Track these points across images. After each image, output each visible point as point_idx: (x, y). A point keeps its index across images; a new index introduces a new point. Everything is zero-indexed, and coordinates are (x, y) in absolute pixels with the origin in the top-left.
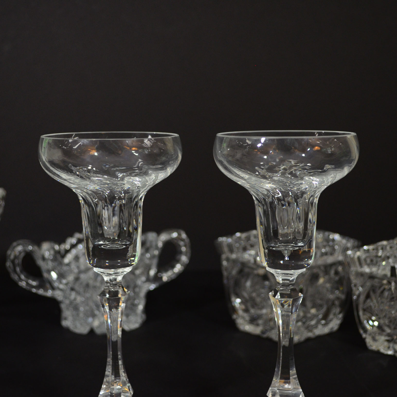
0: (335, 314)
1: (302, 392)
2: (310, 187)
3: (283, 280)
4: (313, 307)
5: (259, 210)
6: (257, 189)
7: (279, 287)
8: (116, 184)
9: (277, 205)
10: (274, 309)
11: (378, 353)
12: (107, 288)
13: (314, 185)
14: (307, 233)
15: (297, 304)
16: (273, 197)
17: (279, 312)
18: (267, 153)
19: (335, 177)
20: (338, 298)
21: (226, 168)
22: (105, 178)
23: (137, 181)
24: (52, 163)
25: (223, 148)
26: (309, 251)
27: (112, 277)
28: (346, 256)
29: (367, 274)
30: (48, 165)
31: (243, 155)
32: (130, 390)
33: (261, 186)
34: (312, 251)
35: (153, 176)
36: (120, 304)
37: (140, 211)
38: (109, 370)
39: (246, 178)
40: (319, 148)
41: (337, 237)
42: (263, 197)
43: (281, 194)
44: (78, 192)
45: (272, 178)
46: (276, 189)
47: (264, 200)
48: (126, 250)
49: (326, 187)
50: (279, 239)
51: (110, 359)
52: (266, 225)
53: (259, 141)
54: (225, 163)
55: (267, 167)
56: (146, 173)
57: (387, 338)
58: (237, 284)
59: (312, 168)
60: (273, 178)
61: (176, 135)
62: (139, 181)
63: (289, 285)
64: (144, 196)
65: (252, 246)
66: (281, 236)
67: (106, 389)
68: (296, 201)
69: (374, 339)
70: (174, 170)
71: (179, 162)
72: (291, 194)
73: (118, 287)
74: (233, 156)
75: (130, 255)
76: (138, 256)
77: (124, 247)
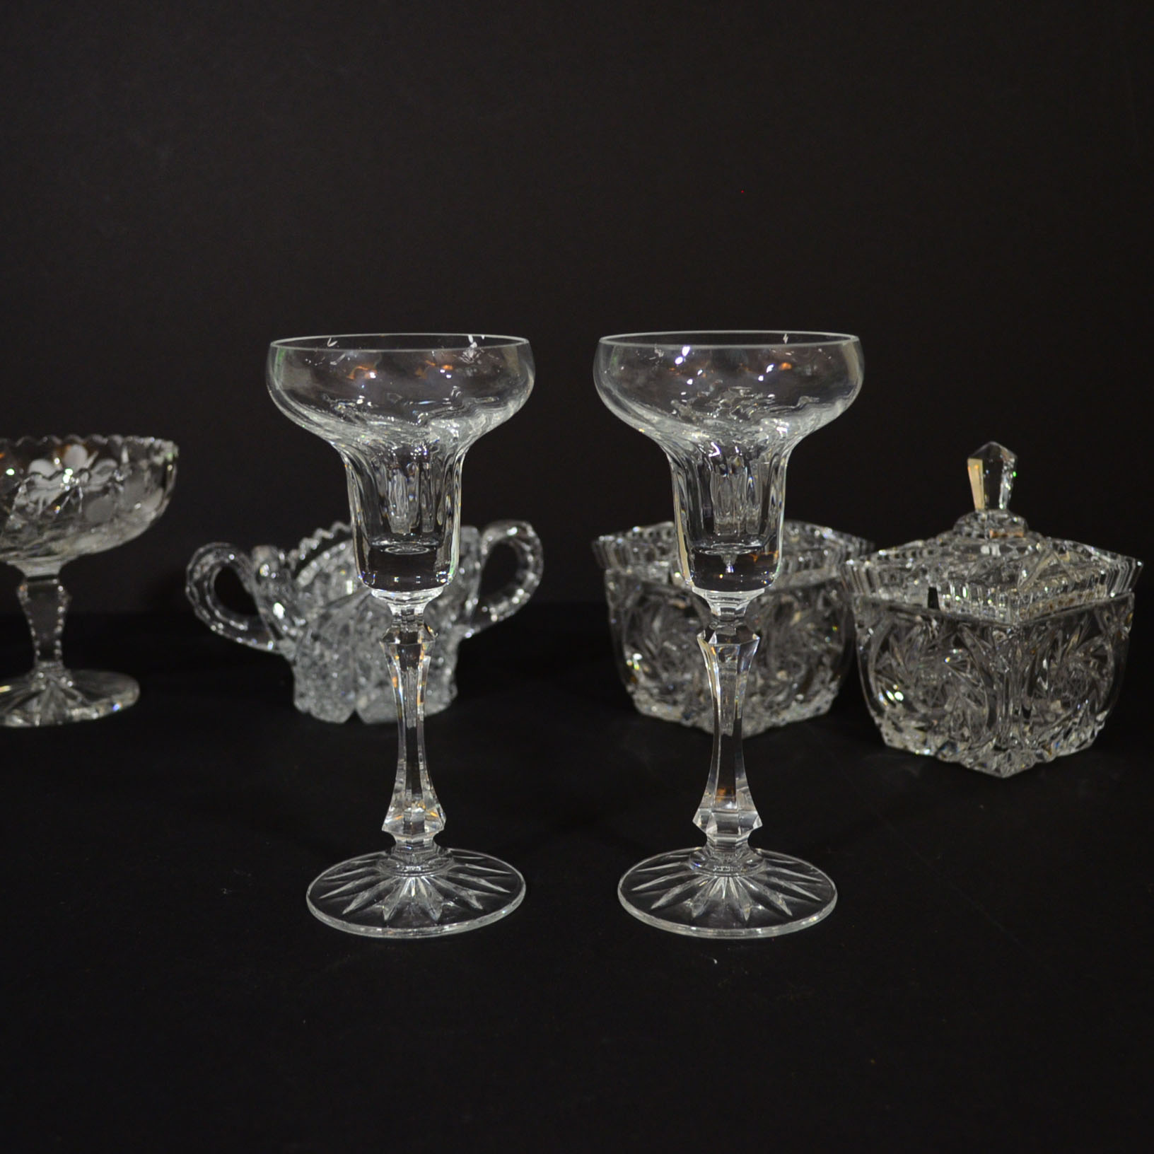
0: (823, 682)
1: (758, 817)
2: (773, 437)
3: (723, 610)
4: (780, 669)
5: (679, 481)
6: (674, 442)
7: (716, 623)
8: (414, 434)
9: (713, 472)
10: (707, 665)
11: (905, 753)
12: (396, 627)
13: (779, 434)
14: (768, 524)
15: (748, 656)
16: (705, 456)
17: (716, 670)
18: (692, 375)
19: (819, 420)
20: (829, 651)
21: (617, 403)
22: (390, 421)
23: (453, 427)
24: (293, 394)
25: (613, 365)
26: (771, 557)
27: (405, 607)
28: (843, 569)
29: (883, 602)
30: (287, 398)
31: (649, 379)
32: (440, 816)
33: (682, 437)
34: (776, 556)
35: (483, 419)
36: (421, 658)
37: (457, 482)
38: (401, 781)
39: (654, 421)
40: (789, 367)
41: (828, 533)
42: (686, 456)
43: (720, 450)
44: (341, 448)
45: (702, 421)
46: (710, 442)
47: (688, 461)
48: (433, 555)
49: (801, 438)
50: (714, 534)
51: (403, 760)
52: (692, 509)
53: (679, 353)
54: (616, 392)
55: (693, 400)
56: (469, 413)
57: (921, 724)
58: (636, 624)
59: (778, 402)
60: (705, 421)
61: (525, 341)
62: (456, 428)
63: (733, 620)
64: (464, 455)
65: (664, 552)
66: (719, 529)
67: (395, 813)
68: (747, 464)
69: (898, 729)
70: (521, 406)
71: (530, 391)
72: (737, 451)
73: (416, 626)
74: (631, 381)
75: (440, 565)
76: (455, 567)
77: (427, 550)
